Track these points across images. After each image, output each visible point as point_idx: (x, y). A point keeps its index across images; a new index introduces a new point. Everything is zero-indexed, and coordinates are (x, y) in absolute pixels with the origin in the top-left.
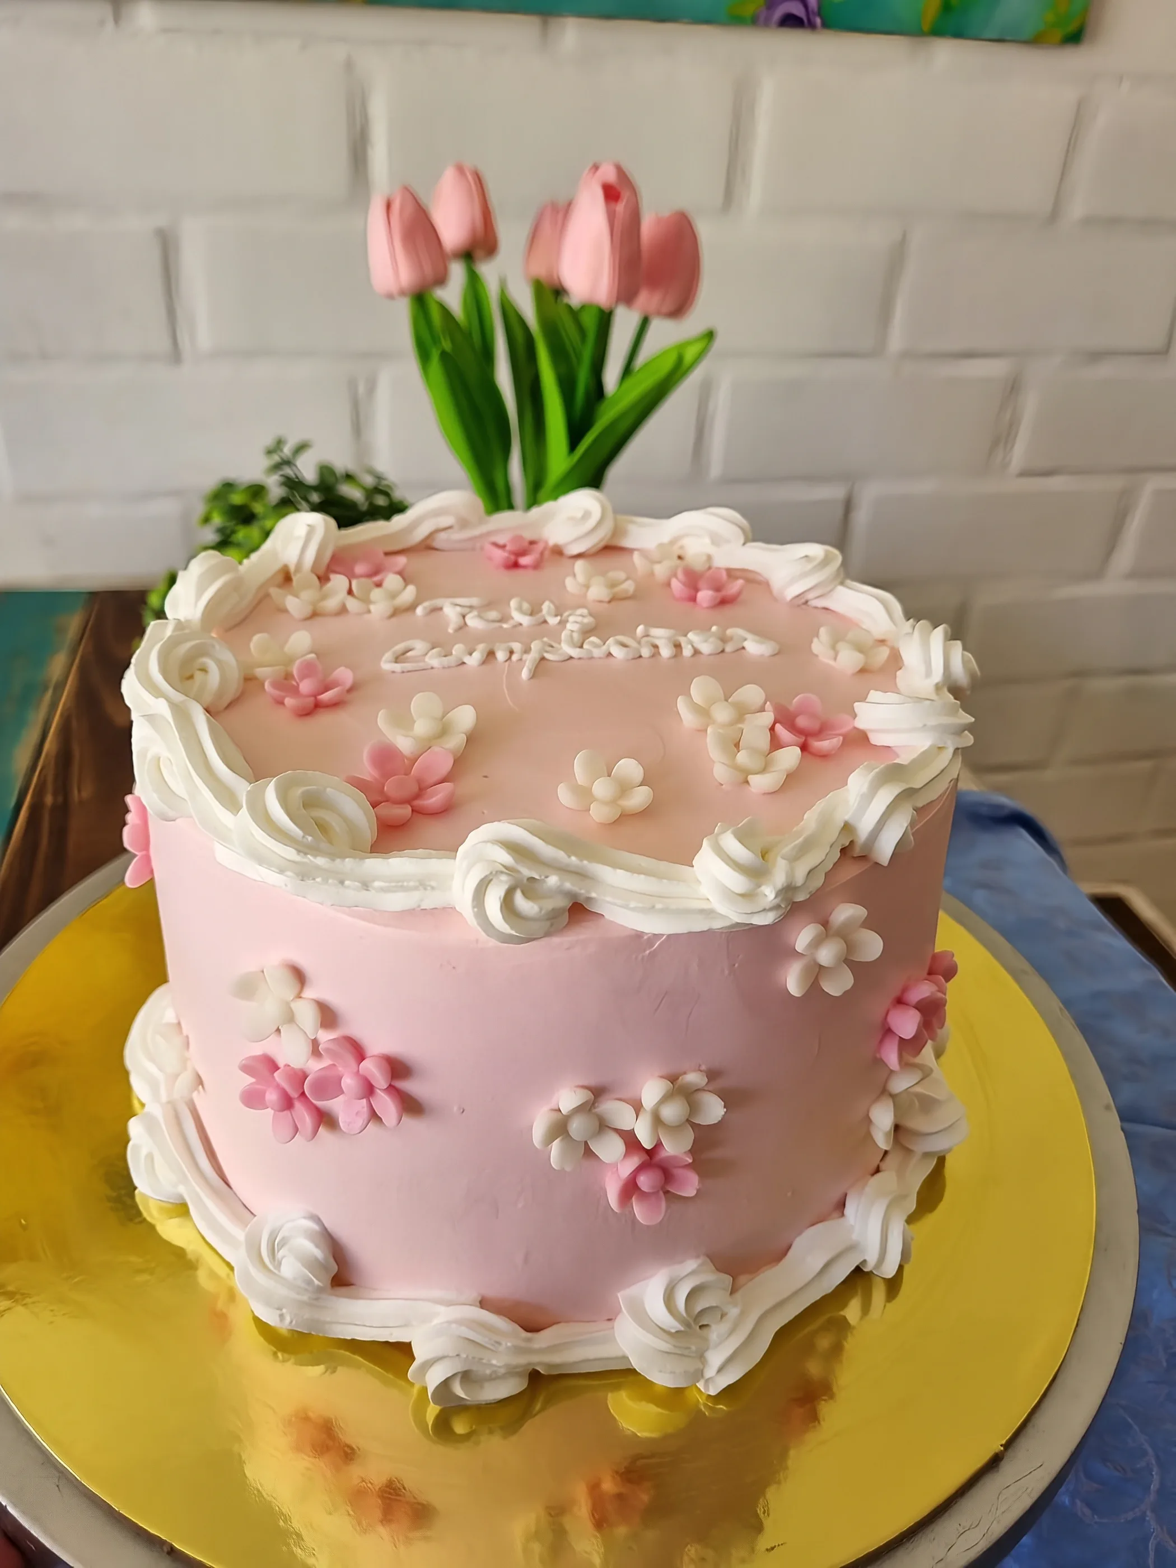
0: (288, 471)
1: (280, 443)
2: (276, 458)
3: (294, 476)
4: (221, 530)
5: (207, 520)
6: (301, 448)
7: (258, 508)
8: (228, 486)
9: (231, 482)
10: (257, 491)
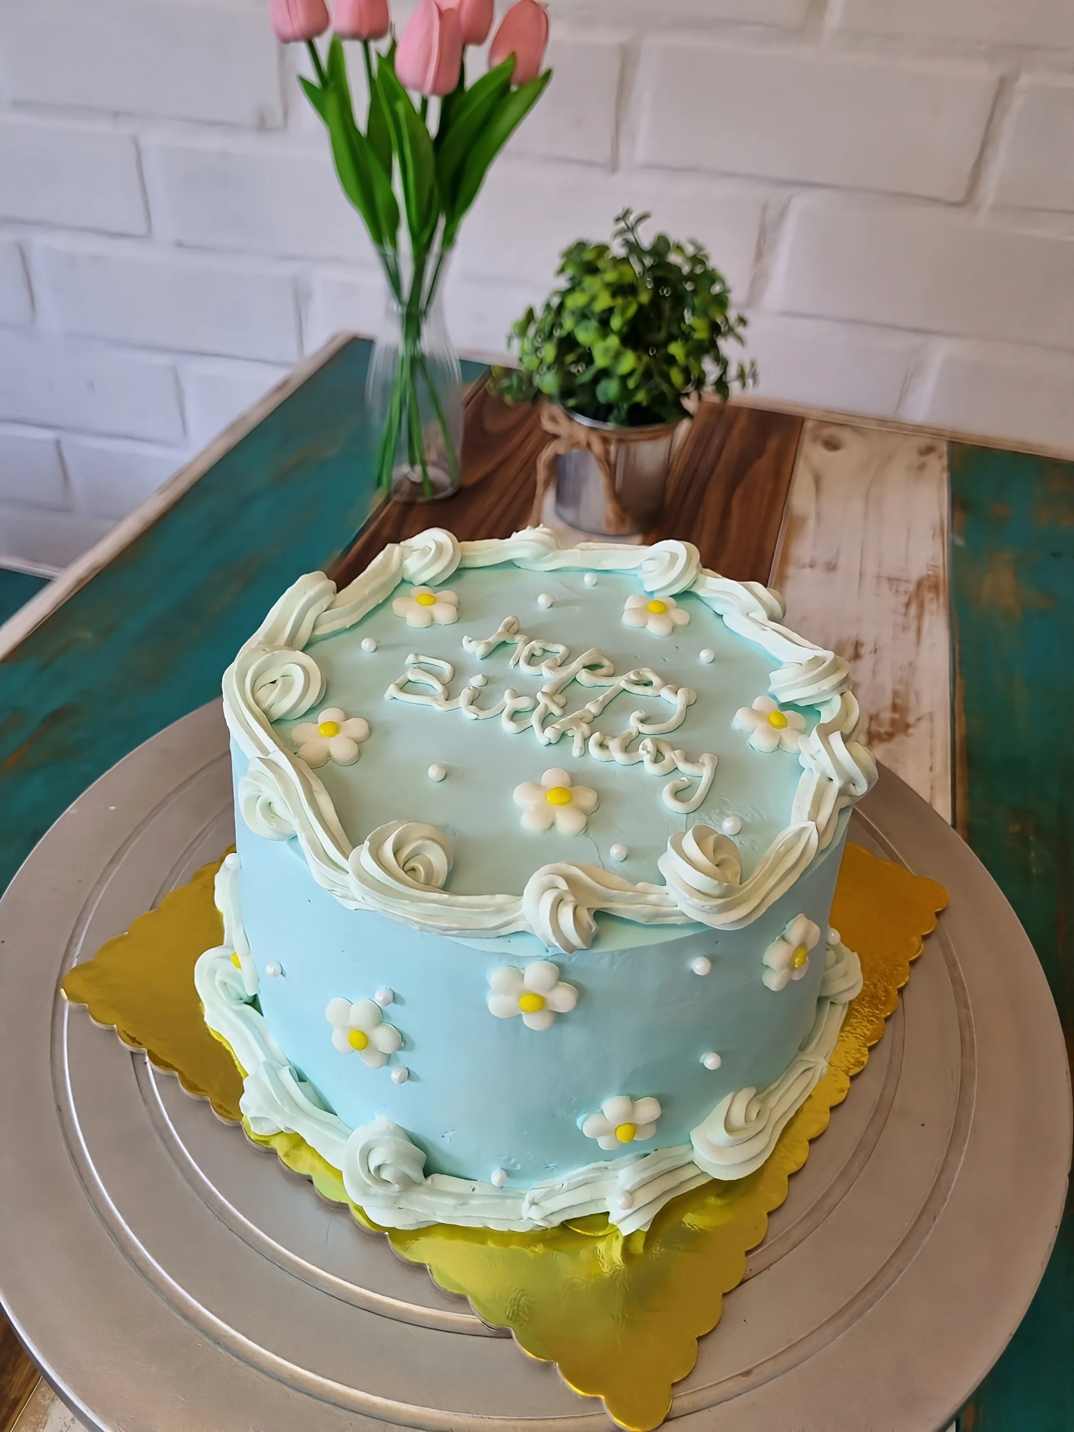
0: (630, 237)
1: (626, 214)
2: (622, 224)
3: (634, 241)
4: (572, 279)
5: (562, 270)
6: (643, 217)
7: (601, 264)
8: (581, 246)
9: (585, 242)
10: (602, 249)
